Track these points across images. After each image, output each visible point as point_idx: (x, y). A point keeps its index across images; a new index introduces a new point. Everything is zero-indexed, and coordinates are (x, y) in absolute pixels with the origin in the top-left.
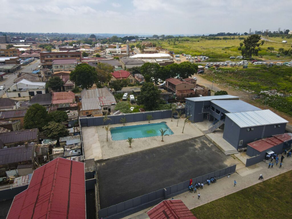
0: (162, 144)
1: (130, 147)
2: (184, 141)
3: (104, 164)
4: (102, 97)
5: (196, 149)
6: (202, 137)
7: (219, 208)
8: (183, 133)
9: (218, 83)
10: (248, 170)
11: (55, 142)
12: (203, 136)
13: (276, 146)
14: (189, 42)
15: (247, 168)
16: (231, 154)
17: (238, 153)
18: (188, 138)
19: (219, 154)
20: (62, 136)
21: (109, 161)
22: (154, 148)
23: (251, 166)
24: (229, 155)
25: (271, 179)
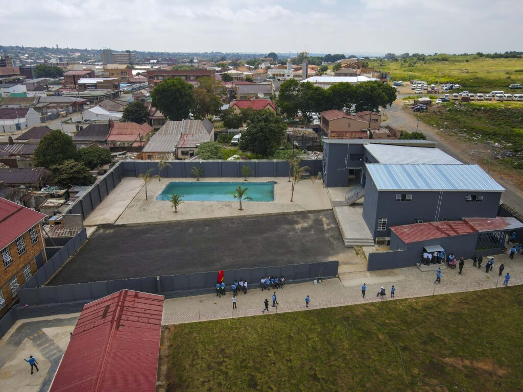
0: (237, 213)
1: (176, 212)
2: (284, 214)
3: (112, 231)
4: (187, 135)
5: (294, 229)
6: (325, 212)
7: (246, 330)
8: (292, 201)
9: (442, 128)
10: (367, 277)
11: (62, 192)
12: (327, 210)
13: (454, 237)
14: (447, 62)
15: (368, 274)
16: (357, 246)
17: (374, 246)
18: (293, 210)
19: (332, 244)
20: (78, 185)
21: (123, 228)
22: (216, 218)
23: (381, 272)
24: (351, 247)
25: (406, 299)
